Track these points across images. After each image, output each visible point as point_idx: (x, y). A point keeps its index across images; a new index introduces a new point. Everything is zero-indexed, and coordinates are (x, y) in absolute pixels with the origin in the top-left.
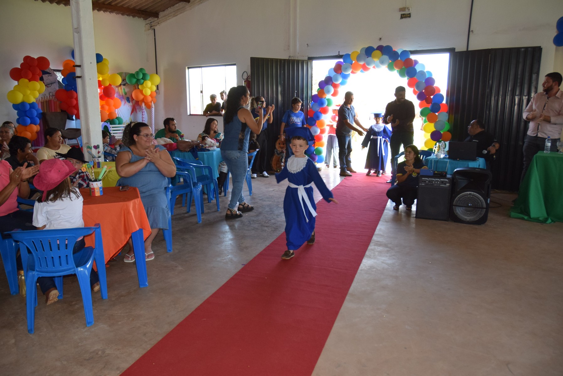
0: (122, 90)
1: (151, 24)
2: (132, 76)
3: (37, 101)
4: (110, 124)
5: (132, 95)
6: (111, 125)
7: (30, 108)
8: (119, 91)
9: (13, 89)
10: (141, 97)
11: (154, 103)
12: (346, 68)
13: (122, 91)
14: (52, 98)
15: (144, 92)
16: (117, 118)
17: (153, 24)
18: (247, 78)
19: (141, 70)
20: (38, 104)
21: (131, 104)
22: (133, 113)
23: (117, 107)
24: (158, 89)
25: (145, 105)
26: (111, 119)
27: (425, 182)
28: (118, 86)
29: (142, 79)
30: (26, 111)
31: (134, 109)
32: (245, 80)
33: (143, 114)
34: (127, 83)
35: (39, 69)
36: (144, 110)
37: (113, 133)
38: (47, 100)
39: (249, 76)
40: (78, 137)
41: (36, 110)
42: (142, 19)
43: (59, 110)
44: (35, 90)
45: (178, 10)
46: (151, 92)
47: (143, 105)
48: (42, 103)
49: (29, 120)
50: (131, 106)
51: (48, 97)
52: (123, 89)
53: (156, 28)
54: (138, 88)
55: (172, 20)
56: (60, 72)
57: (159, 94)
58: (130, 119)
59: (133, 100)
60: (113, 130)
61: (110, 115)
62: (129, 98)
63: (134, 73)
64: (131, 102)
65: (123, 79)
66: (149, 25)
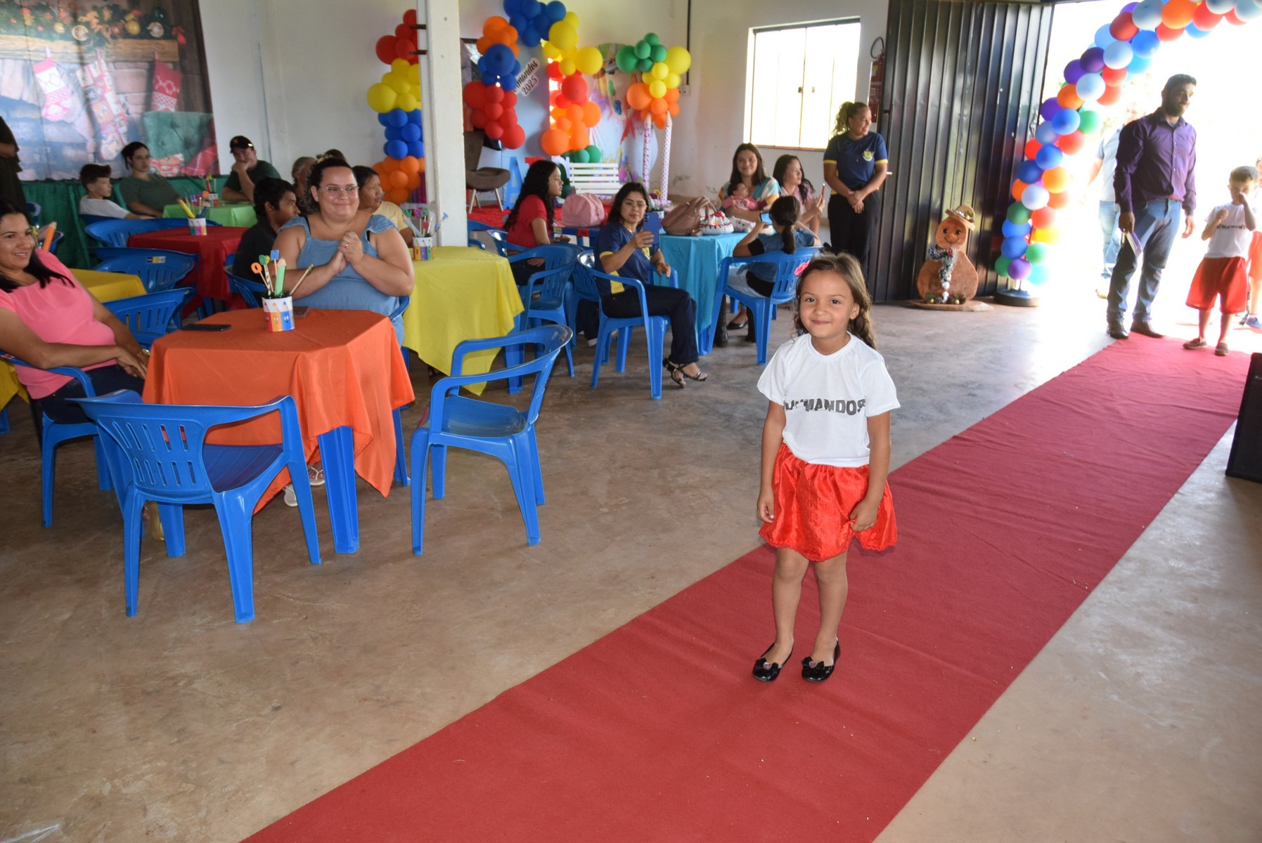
0: (606, 84)
2: (629, 51)
4: (571, 162)
5: (626, 96)
6: (574, 162)
7: (409, 122)
8: (599, 86)
9: (380, 81)
10: (644, 102)
11: (672, 116)
13: (606, 88)
15: (651, 89)
16: (588, 148)
19: (650, 37)
21: (623, 117)
22: (625, 139)
23: (590, 122)
24: (688, 83)
25: (652, 121)
26: (575, 149)
28: (597, 74)
29: (650, 58)
30: (401, 128)
31: (630, 129)
32: (876, 60)
33: (645, 141)
34: (617, 69)
36: (649, 132)
37: (576, 182)
39: (884, 49)
40: (498, 188)
46: (669, 90)
47: (649, 120)
49: (404, 148)
50: (624, 121)
52: (608, 82)
54: (642, 81)
56: (474, 46)
57: (690, 94)
58: (619, 152)
59: (628, 107)
60: (575, 175)
61: (573, 141)
62: (620, 103)
63: (634, 43)
64: (623, 113)
65: (609, 60)
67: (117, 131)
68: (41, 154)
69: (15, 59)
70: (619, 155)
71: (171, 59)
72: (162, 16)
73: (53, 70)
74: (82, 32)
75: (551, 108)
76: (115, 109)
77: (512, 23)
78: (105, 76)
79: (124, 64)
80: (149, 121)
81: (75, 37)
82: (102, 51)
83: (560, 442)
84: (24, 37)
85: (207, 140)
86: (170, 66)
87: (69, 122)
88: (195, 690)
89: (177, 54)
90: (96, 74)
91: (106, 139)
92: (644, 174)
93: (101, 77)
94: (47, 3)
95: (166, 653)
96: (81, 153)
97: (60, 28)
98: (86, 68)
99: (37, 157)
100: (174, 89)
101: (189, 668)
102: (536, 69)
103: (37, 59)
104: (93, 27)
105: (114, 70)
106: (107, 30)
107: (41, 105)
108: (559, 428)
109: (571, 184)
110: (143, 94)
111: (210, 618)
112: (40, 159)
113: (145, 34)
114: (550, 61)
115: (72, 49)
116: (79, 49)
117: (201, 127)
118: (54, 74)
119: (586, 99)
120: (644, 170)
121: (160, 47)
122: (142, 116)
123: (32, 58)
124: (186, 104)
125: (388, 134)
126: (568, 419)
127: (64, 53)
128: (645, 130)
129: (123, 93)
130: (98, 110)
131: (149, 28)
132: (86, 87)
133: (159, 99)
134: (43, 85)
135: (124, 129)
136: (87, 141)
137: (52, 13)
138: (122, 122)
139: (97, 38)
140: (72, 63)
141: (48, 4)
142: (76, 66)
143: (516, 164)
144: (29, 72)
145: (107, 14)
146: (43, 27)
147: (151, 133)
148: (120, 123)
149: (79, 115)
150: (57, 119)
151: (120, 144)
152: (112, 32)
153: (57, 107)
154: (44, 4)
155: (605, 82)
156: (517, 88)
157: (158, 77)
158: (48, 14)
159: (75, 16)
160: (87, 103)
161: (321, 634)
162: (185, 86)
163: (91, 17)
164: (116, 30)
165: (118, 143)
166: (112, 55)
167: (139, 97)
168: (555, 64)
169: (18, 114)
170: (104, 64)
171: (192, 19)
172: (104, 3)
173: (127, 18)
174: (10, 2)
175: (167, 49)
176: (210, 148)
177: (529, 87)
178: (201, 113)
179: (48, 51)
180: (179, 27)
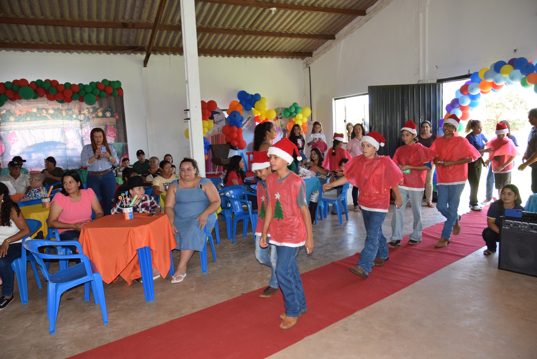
2: (287, 110)
5: (287, 127)
11: (305, 133)
12: (472, 89)
13: (279, 124)
14: (220, 132)
17: (308, 62)
19: (295, 104)
20: (209, 138)
24: (312, 120)
27: (509, 224)
28: (275, 119)
29: (295, 112)
34: (282, 117)
35: (209, 110)
38: (216, 135)
42: (300, 59)
43: (225, 143)
44: (205, 127)
45: (326, 47)
46: (303, 123)
48: (212, 137)
51: (217, 132)
53: (311, 66)
54: (293, 121)
55: (323, 57)
56: (226, 112)
62: (285, 130)
63: (288, 107)
65: (279, 113)
66: (306, 64)
69: (58, 128)
71: (113, 124)
72: (110, 109)
73: (72, 131)
74: (82, 117)
77: (240, 103)
81: (80, 119)
82: (89, 123)
83: (228, 262)
84: (62, 120)
86: (113, 127)
87: (75, 148)
88: (63, 350)
89: (115, 122)
90: (86, 131)
95: (57, 337)
97: (74, 116)
98: (83, 129)
99: (64, 162)
100: (114, 135)
101: (63, 343)
102: (251, 119)
103: (66, 127)
104: (86, 115)
106: (91, 116)
107: (66, 143)
108: (230, 257)
111: (77, 325)
113: (104, 116)
114: (256, 115)
115: (78, 123)
116: (81, 123)
117: (123, 148)
121: (109, 120)
123: (64, 127)
124: (118, 140)
126: (235, 254)
127: (75, 125)
131: (106, 114)
132: (82, 136)
134: (67, 136)
139: (87, 119)
140: (78, 128)
141: (71, 109)
142: (79, 129)
144: (63, 132)
145: (91, 110)
146: (69, 116)
149: (79, 145)
150: (71, 148)
153: (72, 143)
154: (70, 108)
155: (278, 122)
156: (243, 127)
157: (108, 131)
158: (71, 112)
159: (80, 112)
160: (82, 142)
161: (113, 331)
162: (118, 133)
163: (86, 111)
164: (94, 115)
166: (92, 124)
168: (258, 116)
169: (58, 147)
170: (89, 128)
171: (121, 110)
172: (90, 106)
173: (98, 111)
174: (59, 109)
175: (112, 121)
176: (126, 156)
177: (248, 126)
178: (123, 143)
179: (70, 124)
180: (116, 113)
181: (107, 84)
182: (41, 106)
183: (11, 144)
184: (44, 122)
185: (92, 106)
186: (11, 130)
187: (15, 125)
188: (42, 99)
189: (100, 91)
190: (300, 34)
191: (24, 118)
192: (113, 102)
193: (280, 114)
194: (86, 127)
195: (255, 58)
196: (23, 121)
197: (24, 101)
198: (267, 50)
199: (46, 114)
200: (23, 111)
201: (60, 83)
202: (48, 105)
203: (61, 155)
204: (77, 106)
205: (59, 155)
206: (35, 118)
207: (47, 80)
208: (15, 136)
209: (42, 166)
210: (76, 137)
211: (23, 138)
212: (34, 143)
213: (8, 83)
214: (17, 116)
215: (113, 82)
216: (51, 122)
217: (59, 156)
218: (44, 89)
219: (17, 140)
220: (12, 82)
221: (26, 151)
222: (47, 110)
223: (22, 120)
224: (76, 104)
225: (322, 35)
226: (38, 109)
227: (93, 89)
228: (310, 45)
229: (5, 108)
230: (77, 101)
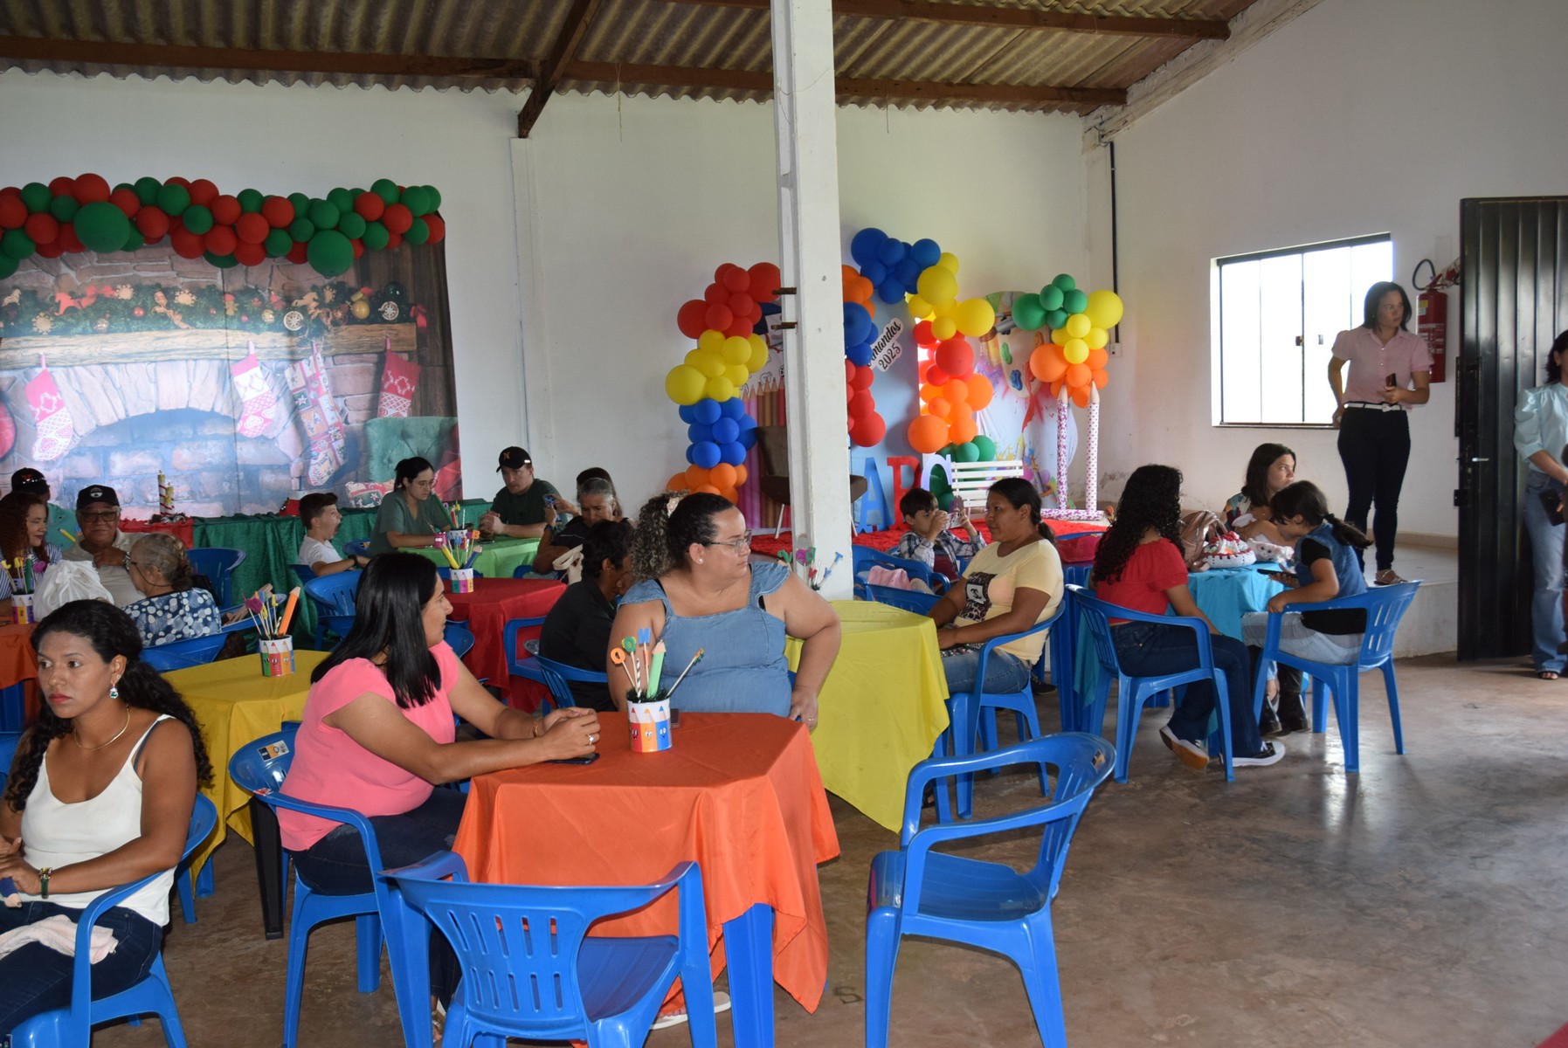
0: (997, 350)
1: (1103, 126)
2: (1031, 301)
3: (745, 393)
4: (952, 461)
5: (1029, 362)
6: (957, 462)
7: (723, 416)
8: (989, 353)
9: (683, 363)
10: (1057, 370)
11: (1098, 389)
13: (998, 353)
15: (1066, 352)
16: (976, 440)
17: (1107, 126)
18: (1434, 284)
19: (1060, 280)
20: (749, 403)
21: (1025, 393)
22: (1029, 424)
23: (978, 403)
24: (1117, 341)
25: (1069, 397)
26: (957, 443)
28: (986, 335)
29: (1061, 309)
30: (712, 425)
31: (1036, 410)
32: (1424, 292)
33: (1059, 426)
34: (1016, 326)
35: (754, 300)
36: (1067, 412)
37: (961, 490)
38: (775, 390)
39: (1441, 275)
41: (738, 422)
42: (1074, 114)
44: (737, 362)
45: (1188, 68)
46: (1091, 351)
47: (1064, 396)
48: (761, 399)
49: (716, 452)
50: (1026, 399)
51: (776, 382)
52: (1000, 346)
53: (1118, 138)
54: (1051, 342)
55: (1170, 105)
57: (1122, 356)
58: (1021, 443)
59: (1032, 378)
60: (959, 480)
61: (955, 429)
62: (1020, 375)
63: (1038, 292)
64: (1024, 388)
65: (1001, 314)
66: (1095, 132)
67: (330, 446)
68: (230, 482)
69: (210, 360)
70: (1020, 447)
71: (406, 348)
72: (398, 293)
73: (257, 370)
74: (294, 321)
75: (921, 386)
76: (331, 417)
77: (864, 273)
78: (321, 375)
79: (346, 357)
80: (374, 432)
81: (286, 326)
82: (320, 342)
84: (224, 331)
85: (448, 453)
86: (405, 357)
87: (271, 437)
89: (414, 342)
90: (309, 373)
91: (316, 459)
92: (1059, 473)
93: (315, 377)
94: (256, 286)
96: (282, 477)
97: (269, 316)
98: (297, 365)
99: (226, 486)
100: (409, 387)
102: (899, 333)
103: (237, 358)
104: (310, 313)
105: (332, 366)
106: (328, 316)
107: (236, 417)
109: (955, 494)
110: (368, 396)
112: (230, 488)
113: (375, 317)
114: (918, 321)
115: (281, 341)
116: (291, 341)
117: (440, 436)
118: (256, 376)
119: (972, 370)
120: (1059, 468)
121: (394, 332)
122: (365, 424)
123: (231, 357)
124: (422, 407)
125: (692, 434)
127: (272, 348)
128: (1060, 410)
129: (342, 396)
130: (308, 419)
131: (380, 310)
132: (296, 390)
133: (388, 401)
134: (241, 391)
135: (339, 444)
136: (291, 461)
137: (261, 299)
138: (339, 434)
139: (315, 326)
140: (280, 360)
141: (257, 289)
142: (285, 364)
143: (875, 468)
144: (226, 376)
145: (329, 295)
146: (247, 316)
147: (376, 447)
148: (335, 436)
149: (284, 428)
150: (255, 435)
151: (334, 463)
152: (334, 317)
153: (256, 418)
154: (253, 287)
155: (996, 345)
156: (872, 361)
157: (389, 372)
158: (256, 300)
159: (289, 300)
160: (295, 411)
162: (423, 382)
163: (309, 299)
164: (339, 314)
165: (331, 463)
166: (331, 347)
167: (363, 399)
168: (926, 325)
169: (207, 430)
170: (321, 360)
171: (436, 294)
172: (327, 281)
173: (354, 298)
174: (212, 288)
175: (402, 335)
176: (452, 464)
177: (889, 359)
178: (441, 418)
179: (252, 346)
180: (419, 307)
181: (391, 197)
182: (149, 278)
183: (37, 418)
184: (159, 338)
185: (333, 279)
186: (39, 365)
187: (53, 346)
188: (154, 252)
189: (367, 222)
190: (1103, 17)
191: (88, 323)
192: (407, 266)
193: (1004, 318)
194: (311, 358)
195: (914, 107)
196: (84, 333)
197: (90, 259)
198: (964, 80)
199: (168, 306)
200: (83, 296)
201: (222, 193)
202: (173, 274)
203: (216, 460)
204: (280, 279)
205: (209, 459)
206: (127, 323)
207: (176, 182)
208: (54, 390)
209: (147, 501)
210: (274, 396)
211: (81, 394)
212: (122, 416)
213: (33, 187)
214: (61, 312)
215: (414, 189)
216: (183, 338)
217: (209, 463)
218: (168, 215)
219: (60, 405)
220: (47, 184)
221: (90, 444)
222: (169, 293)
223: (80, 329)
224: (276, 271)
225: (1183, 20)
226: (137, 289)
227: (342, 215)
228: (1125, 60)
229: (17, 283)
230: (280, 261)
